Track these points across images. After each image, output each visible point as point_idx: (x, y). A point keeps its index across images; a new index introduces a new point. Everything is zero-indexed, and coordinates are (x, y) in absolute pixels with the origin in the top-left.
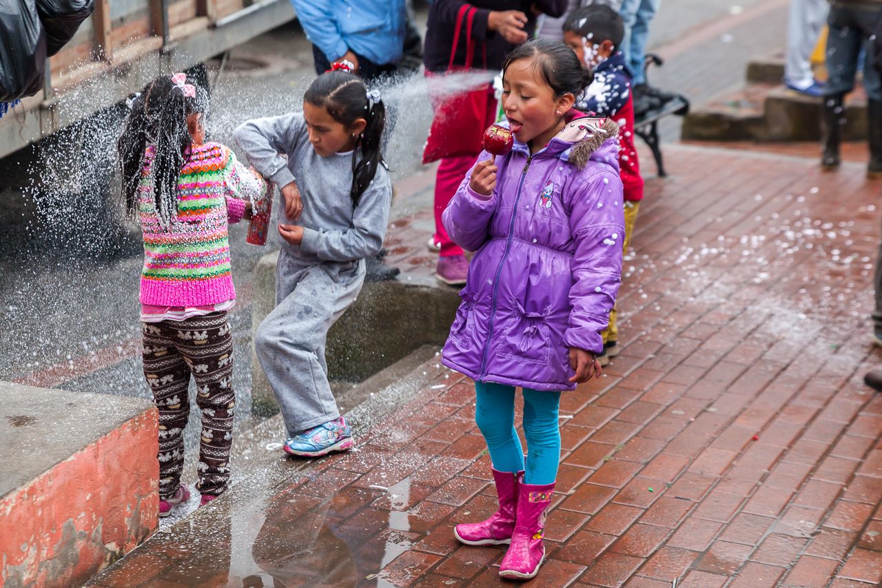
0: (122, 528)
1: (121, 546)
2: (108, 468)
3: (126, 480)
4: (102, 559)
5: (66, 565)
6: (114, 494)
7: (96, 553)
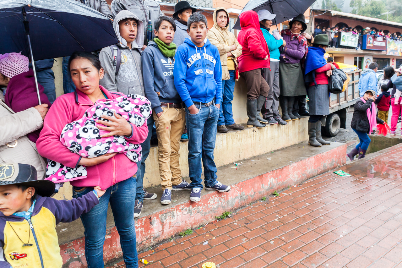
0: (340, 162)
1: (340, 165)
2: (339, 152)
3: (341, 155)
4: (337, 166)
5: (332, 165)
6: (340, 156)
7: (336, 165)
